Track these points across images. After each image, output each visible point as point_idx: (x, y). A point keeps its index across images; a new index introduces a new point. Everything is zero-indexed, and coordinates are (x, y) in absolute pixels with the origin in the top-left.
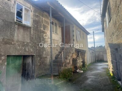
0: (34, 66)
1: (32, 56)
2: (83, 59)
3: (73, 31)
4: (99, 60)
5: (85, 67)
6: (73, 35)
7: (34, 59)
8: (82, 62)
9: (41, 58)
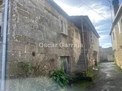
0: (69, 64)
1: (68, 57)
2: (95, 59)
3: (91, 36)
4: (103, 60)
5: (97, 66)
6: (92, 40)
7: (69, 59)
8: (95, 61)
9: (73, 58)
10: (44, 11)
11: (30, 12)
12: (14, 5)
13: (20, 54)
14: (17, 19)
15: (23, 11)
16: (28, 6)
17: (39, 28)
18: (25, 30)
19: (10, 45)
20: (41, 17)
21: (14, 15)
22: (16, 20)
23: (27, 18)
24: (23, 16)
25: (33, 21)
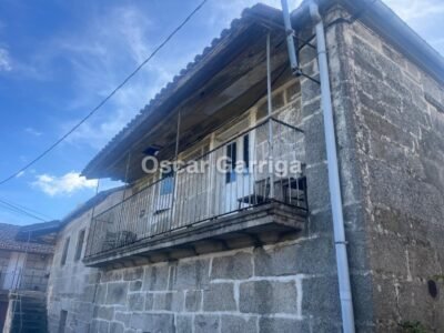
10: (425, 106)
11: (392, 117)
12: (354, 101)
13: (396, 285)
14: (367, 146)
15: (378, 118)
16: (385, 98)
17: (427, 174)
18: (393, 184)
19: (366, 249)
20: (423, 130)
21: (360, 135)
22: (367, 152)
23: (388, 139)
24: (381, 133)
25: (406, 149)
